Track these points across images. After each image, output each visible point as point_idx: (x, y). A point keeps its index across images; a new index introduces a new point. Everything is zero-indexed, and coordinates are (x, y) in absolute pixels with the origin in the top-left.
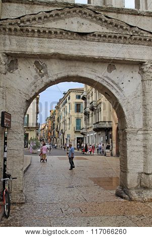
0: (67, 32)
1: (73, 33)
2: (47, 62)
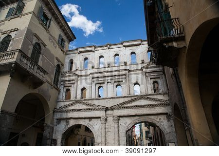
0: (74, 110)
1: (76, 110)
2: (70, 120)
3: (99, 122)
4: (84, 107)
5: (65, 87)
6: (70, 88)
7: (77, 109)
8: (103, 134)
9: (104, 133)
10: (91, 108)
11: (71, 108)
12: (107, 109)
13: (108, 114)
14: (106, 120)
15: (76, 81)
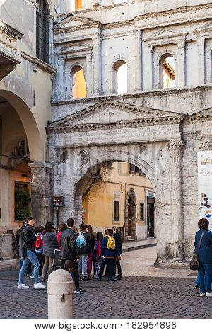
0: (99, 124)
1: (103, 125)
3: (165, 153)
4: (124, 116)
5: (66, 60)
6: (81, 62)
7: (107, 121)
8: (174, 183)
9: (179, 180)
10: (142, 117)
11: (90, 120)
12: (184, 120)
13: (188, 133)
14: (183, 148)
15: (96, 42)
